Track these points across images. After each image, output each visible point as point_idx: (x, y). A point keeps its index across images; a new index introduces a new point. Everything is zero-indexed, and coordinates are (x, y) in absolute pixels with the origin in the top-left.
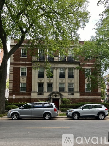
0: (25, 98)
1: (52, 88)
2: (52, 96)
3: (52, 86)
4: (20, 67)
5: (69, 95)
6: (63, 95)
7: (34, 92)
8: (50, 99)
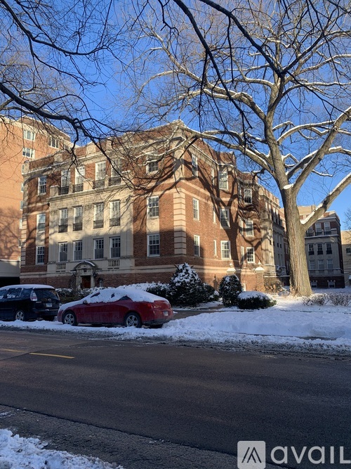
1: (82, 253)
2: (78, 271)
4: (36, 214)
5: (111, 267)
6: (99, 268)
7: (51, 263)
8: (76, 276)
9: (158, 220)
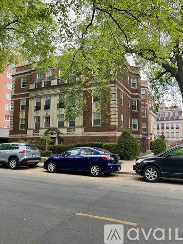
2: (47, 134)
3: (49, 120)
4: (20, 100)
5: (69, 132)
6: (61, 132)
7: (30, 129)
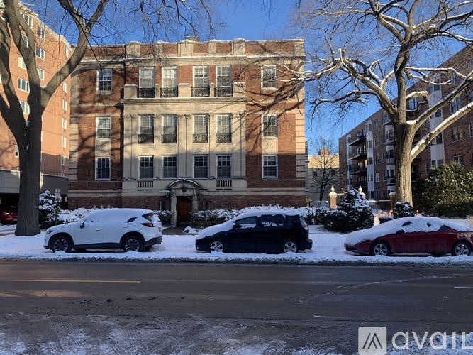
0: (109, 195)
1: (175, 170)
2: (173, 191)
3: (175, 165)
4: (95, 117)
5: (220, 187)
6: (204, 187)
7: (129, 180)
8: (170, 197)
9: (277, 140)
